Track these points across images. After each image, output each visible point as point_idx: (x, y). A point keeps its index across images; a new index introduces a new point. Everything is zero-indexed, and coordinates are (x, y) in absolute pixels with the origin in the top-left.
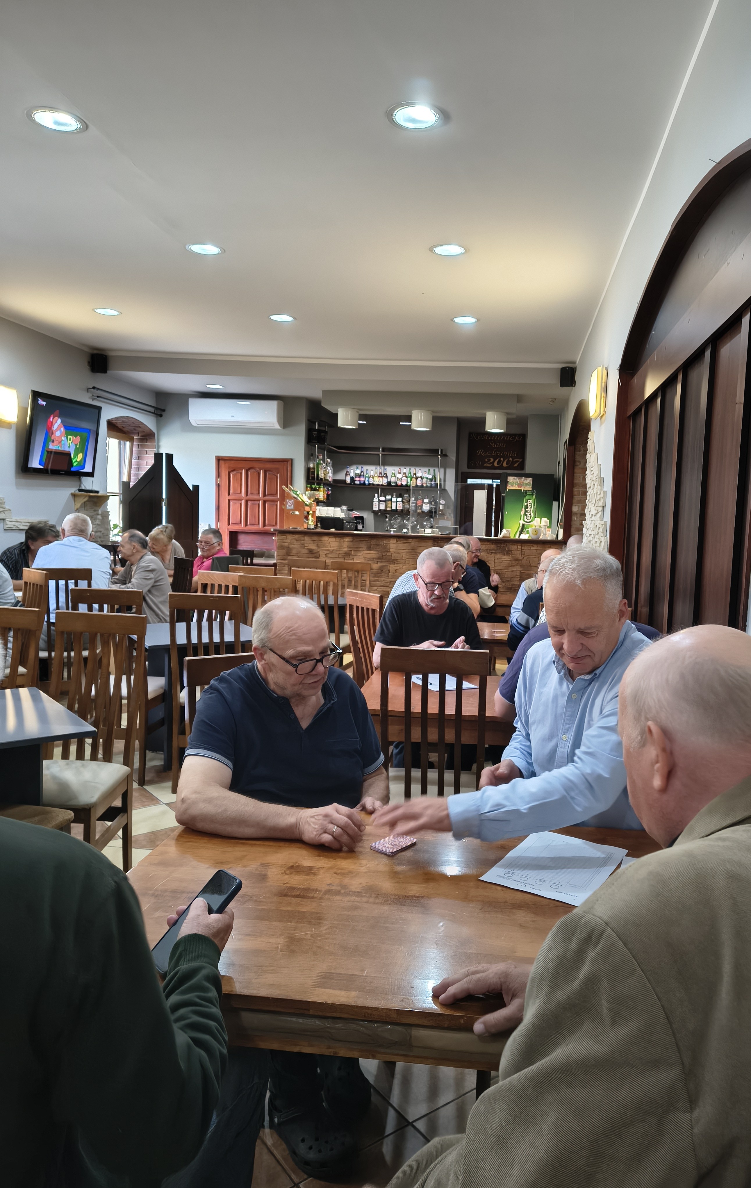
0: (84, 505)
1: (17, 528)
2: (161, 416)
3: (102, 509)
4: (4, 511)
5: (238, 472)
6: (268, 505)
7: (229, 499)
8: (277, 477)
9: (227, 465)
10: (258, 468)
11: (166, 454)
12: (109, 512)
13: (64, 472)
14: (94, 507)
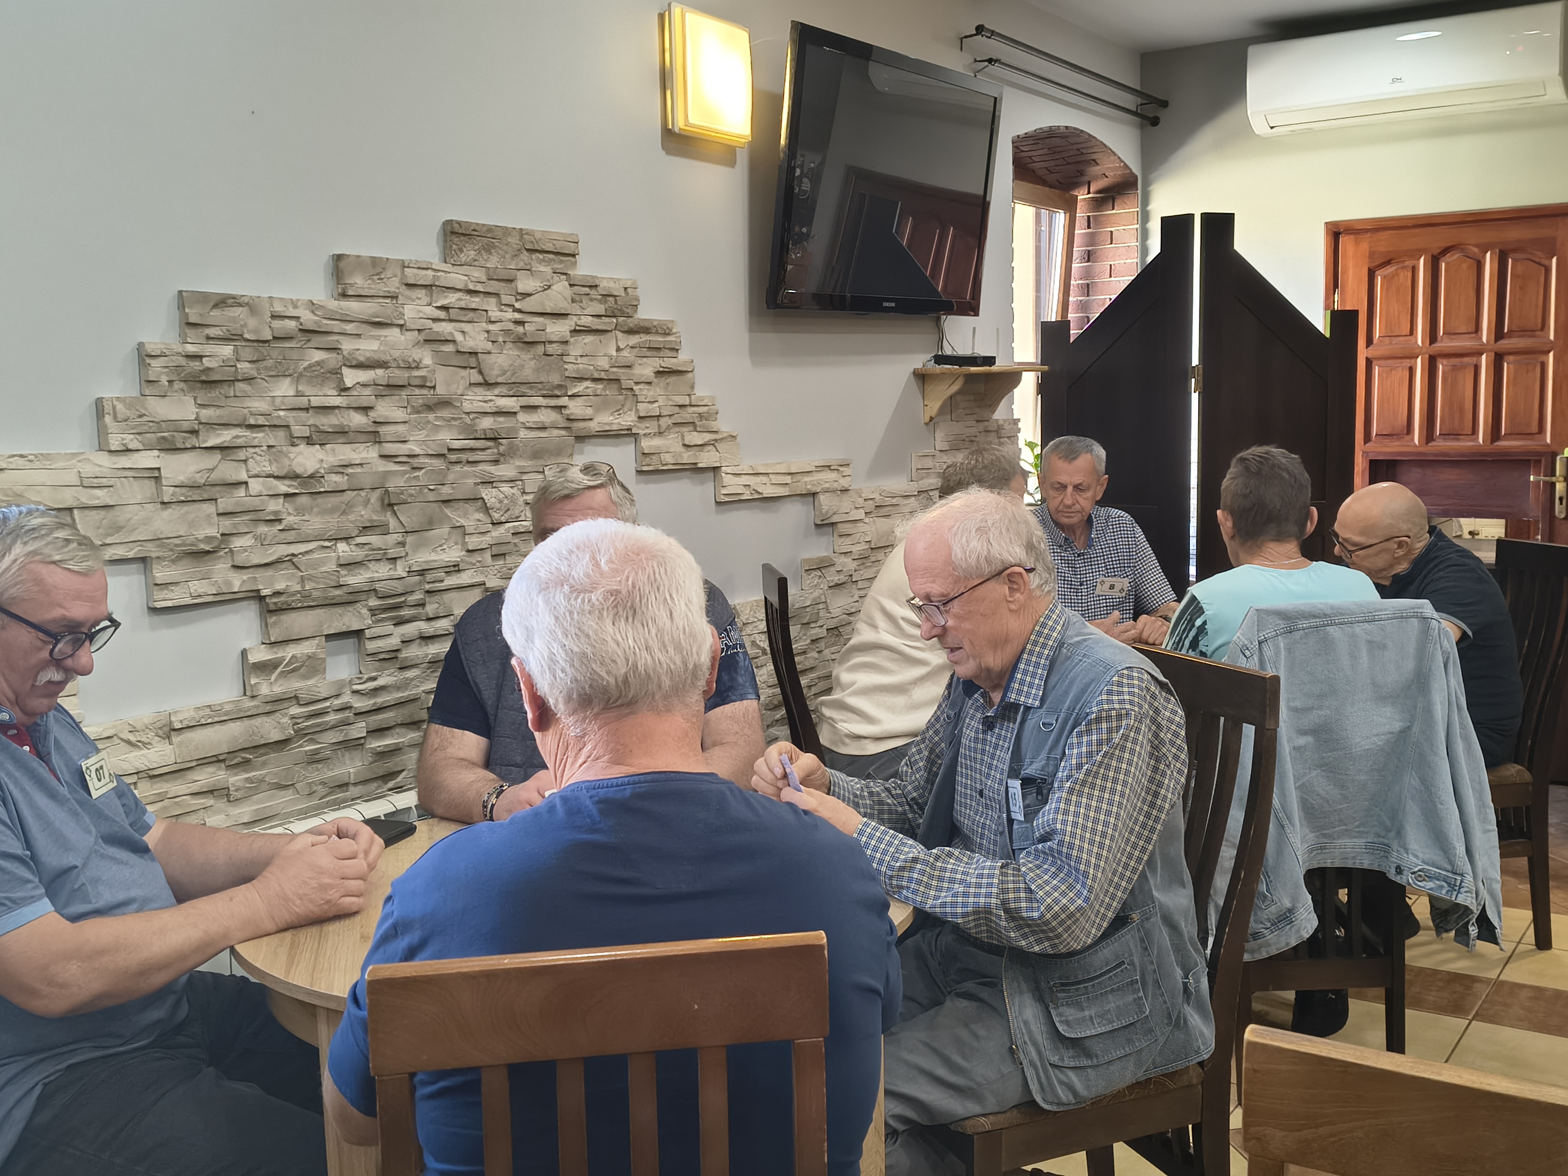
0: (950, 406)
1: (756, 496)
2: (1155, 122)
3: (999, 414)
4: (716, 440)
5: (1403, 268)
6: (1511, 366)
7: (1370, 356)
8: (1548, 270)
9: (1365, 247)
10: (1476, 246)
11: (1206, 217)
12: (1019, 420)
13: (893, 305)
14: (978, 410)
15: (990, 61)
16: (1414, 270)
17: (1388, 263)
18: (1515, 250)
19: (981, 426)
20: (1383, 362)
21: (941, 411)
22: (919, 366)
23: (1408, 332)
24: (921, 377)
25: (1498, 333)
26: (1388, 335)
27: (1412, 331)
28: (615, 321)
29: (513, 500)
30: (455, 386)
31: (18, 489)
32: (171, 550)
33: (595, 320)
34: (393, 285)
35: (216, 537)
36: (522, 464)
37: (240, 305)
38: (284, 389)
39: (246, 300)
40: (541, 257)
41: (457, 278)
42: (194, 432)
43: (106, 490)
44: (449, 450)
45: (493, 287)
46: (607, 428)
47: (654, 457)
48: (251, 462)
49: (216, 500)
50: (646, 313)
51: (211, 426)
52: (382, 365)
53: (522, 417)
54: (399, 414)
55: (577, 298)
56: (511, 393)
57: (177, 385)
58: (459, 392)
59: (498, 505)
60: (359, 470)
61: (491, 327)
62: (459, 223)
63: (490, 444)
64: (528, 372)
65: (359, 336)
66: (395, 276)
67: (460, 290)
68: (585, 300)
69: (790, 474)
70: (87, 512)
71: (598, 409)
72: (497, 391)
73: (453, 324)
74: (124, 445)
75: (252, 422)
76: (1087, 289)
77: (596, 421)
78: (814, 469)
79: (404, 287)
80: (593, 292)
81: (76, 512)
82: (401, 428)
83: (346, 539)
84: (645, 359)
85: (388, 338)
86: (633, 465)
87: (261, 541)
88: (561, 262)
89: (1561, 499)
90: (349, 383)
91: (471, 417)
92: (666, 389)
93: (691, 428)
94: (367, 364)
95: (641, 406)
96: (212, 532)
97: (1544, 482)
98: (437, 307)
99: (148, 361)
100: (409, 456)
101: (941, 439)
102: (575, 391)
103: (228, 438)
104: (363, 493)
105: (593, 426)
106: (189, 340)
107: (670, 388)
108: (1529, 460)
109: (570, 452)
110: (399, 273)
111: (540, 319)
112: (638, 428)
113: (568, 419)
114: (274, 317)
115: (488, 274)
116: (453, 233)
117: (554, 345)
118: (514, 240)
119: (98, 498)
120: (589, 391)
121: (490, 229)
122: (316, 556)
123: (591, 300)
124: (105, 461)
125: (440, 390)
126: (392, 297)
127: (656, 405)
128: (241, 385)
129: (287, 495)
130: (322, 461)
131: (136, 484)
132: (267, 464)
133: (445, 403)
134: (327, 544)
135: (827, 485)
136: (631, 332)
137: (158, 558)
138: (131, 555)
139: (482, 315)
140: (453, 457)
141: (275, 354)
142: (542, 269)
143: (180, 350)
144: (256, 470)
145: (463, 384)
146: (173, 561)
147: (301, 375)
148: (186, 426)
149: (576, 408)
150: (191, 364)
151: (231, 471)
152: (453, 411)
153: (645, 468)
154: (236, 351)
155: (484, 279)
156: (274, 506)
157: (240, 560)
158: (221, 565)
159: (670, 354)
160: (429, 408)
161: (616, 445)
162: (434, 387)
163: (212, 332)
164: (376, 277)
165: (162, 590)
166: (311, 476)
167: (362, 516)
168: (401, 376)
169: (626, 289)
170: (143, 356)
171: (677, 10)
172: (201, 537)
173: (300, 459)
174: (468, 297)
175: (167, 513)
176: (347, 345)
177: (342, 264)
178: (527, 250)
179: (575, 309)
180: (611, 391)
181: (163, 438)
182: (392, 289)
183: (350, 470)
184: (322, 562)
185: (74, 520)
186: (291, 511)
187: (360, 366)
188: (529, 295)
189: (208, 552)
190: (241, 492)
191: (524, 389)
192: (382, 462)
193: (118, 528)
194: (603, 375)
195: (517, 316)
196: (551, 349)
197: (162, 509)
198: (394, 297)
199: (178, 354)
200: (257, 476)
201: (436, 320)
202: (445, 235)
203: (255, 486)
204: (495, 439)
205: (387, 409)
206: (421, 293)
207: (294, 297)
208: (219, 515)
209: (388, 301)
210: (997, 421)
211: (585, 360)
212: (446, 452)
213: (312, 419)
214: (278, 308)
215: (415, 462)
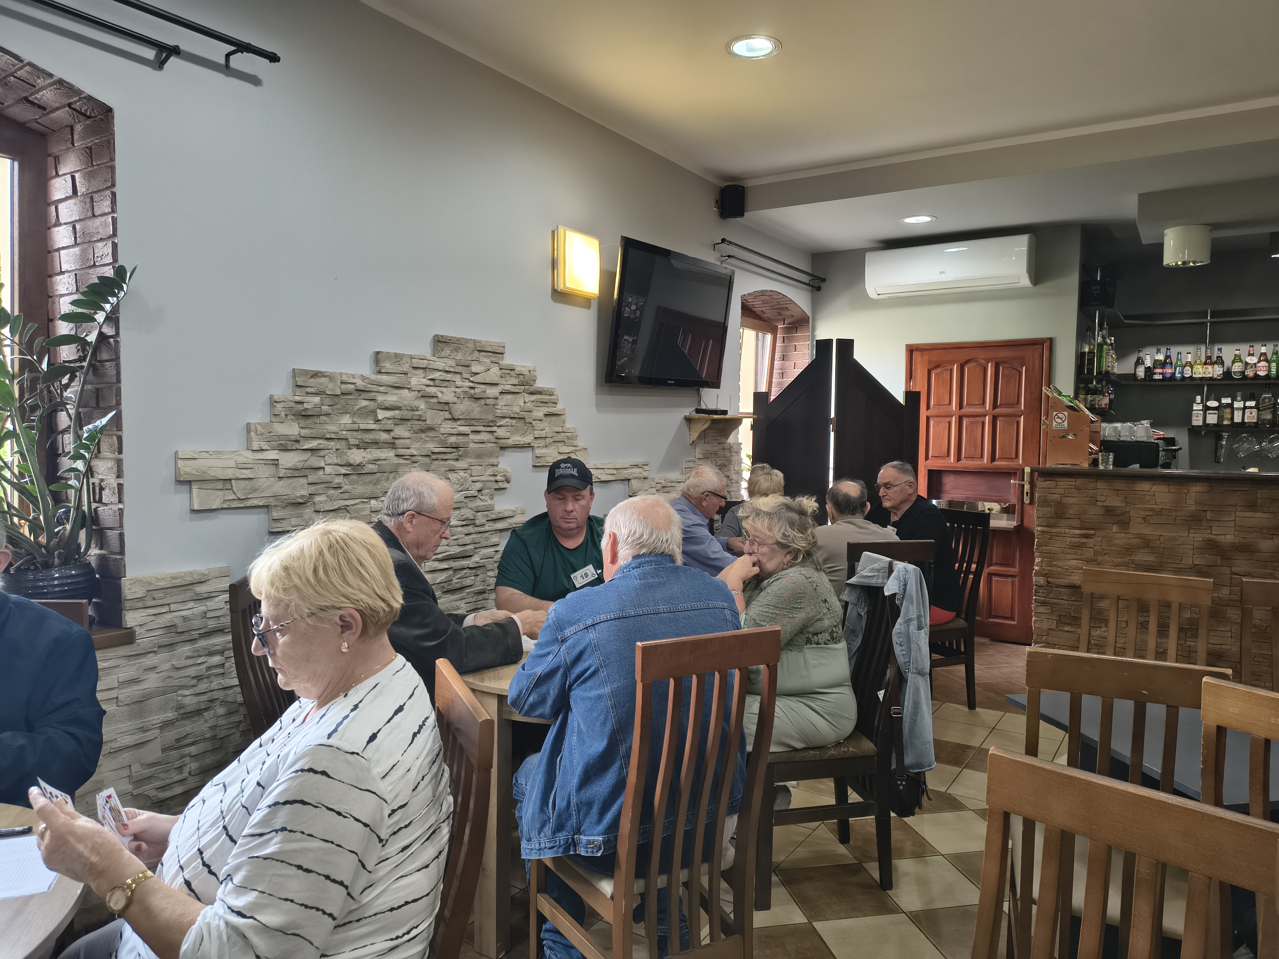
0: (703, 436)
1: (598, 480)
2: (819, 289)
3: (731, 440)
4: (576, 451)
5: (946, 369)
6: (1001, 423)
7: (928, 415)
8: (1020, 374)
9: (926, 357)
10: (983, 359)
11: (839, 341)
12: (741, 443)
13: (673, 382)
14: (719, 438)
15: (729, 256)
16: (951, 371)
17: (938, 367)
18: (1004, 362)
19: (720, 447)
20: (935, 419)
21: (699, 438)
22: (688, 414)
23: (947, 402)
24: (689, 420)
25: (995, 406)
26: (938, 405)
27: (950, 403)
28: (523, 387)
29: (465, 479)
30: (437, 420)
31: (204, 469)
32: (282, 502)
33: (513, 387)
34: (406, 368)
35: (306, 496)
36: (471, 461)
37: (325, 376)
38: (346, 420)
39: (328, 374)
40: (485, 354)
41: (440, 364)
42: (297, 441)
43: (249, 470)
44: (432, 453)
45: (459, 369)
46: (518, 443)
47: (542, 459)
48: (327, 457)
49: (307, 476)
50: (540, 384)
51: (306, 438)
52: (399, 408)
53: (472, 437)
54: (407, 434)
55: (503, 375)
56: (466, 424)
57: (290, 417)
58: (439, 423)
59: (457, 482)
60: (384, 462)
61: (457, 390)
62: (442, 336)
63: (454, 450)
64: (476, 414)
65: (386, 393)
66: (407, 363)
67: (441, 371)
68: (508, 377)
69: (616, 469)
70: (239, 481)
71: (513, 433)
72: (459, 423)
73: (437, 388)
74: (260, 447)
75: (328, 436)
76: (782, 375)
77: (511, 439)
78: (629, 466)
79: (411, 368)
80: (512, 373)
81: (233, 481)
82: (407, 441)
83: (376, 498)
84: (539, 408)
85: (402, 395)
86: (531, 463)
87: (330, 498)
88: (496, 357)
89: (1027, 493)
90: (380, 417)
91: (445, 436)
92: (550, 423)
93: (563, 444)
94: (390, 407)
95: (536, 432)
96: (304, 492)
97: (1019, 484)
98: (429, 379)
99: (275, 404)
100: (411, 456)
101: (698, 452)
102: (501, 424)
103: (316, 444)
104: (386, 475)
105: (510, 442)
106: (297, 394)
107: (552, 423)
108: (1011, 473)
109: (497, 455)
110: (409, 361)
111: (483, 386)
112: (534, 443)
113: (497, 438)
114: (342, 383)
115: (456, 362)
116: (438, 341)
117: (490, 400)
118: (471, 345)
119: (245, 474)
120: (508, 424)
121: (458, 340)
122: (359, 506)
123: (511, 376)
124: (250, 455)
125: (428, 422)
126: (405, 374)
127: (544, 431)
128: (323, 418)
129: (345, 475)
130: (364, 457)
131: (265, 467)
132: (335, 458)
133: (431, 429)
134: (365, 500)
135: (636, 475)
136: (532, 393)
137: (275, 506)
138: (261, 504)
139: (452, 384)
140: (434, 457)
141: (342, 402)
142: (485, 360)
143: (292, 399)
144: (330, 461)
145: (441, 419)
146: (283, 508)
147: (355, 413)
148: (293, 438)
149: (501, 432)
150: (298, 406)
151: (316, 462)
152: (435, 433)
153: (537, 464)
154: (321, 400)
155: (454, 365)
156: (338, 480)
157: (318, 507)
158: (309, 510)
159: (553, 405)
160: (422, 431)
161: (522, 452)
162: (425, 420)
163: (309, 390)
164: (397, 363)
165: (277, 522)
166: (358, 465)
167: (384, 486)
168: (407, 414)
169: (530, 371)
170: (273, 402)
171: (561, 230)
172: (298, 495)
173: (352, 456)
174: (445, 374)
175: (281, 483)
176: (380, 398)
177: (379, 356)
178: (477, 350)
179: (502, 381)
180: (520, 424)
181: (281, 444)
182: (405, 370)
183: (379, 462)
184: (362, 510)
185: (232, 486)
186: (347, 483)
187: (387, 409)
188: (478, 374)
189: (302, 503)
190: (321, 472)
191: (473, 422)
192: (396, 458)
193: (255, 490)
194: (516, 416)
195: (471, 384)
196: (488, 401)
197: (279, 481)
198: (406, 374)
199: (291, 401)
200: (329, 465)
201: (427, 386)
202: (434, 342)
203: (328, 469)
204: (457, 448)
205: (400, 431)
206: (420, 372)
207: (353, 373)
208: (308, 484)
209: (403, 375)
210: (729, 443)
211: (506, 408)
212: (430, 454)
213: (360, 435)
214: (345, 378)
215: (414, 459)
